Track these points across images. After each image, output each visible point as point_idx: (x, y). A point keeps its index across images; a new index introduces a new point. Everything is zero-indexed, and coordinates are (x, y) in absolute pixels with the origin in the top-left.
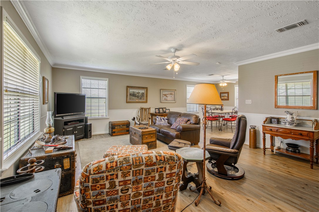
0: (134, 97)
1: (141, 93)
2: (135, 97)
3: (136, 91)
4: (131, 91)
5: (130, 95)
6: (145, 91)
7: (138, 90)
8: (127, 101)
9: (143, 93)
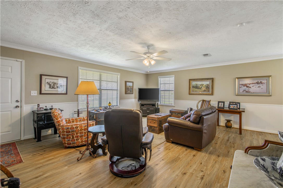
0: (196, 90)
1: (205, 84)
2: (198, 89)
3: (199, 83)
4: (194, 83)
5: (193, 87)
6: (210, 82)
7: (201, 82)
8: (189, 93)
9: (208, 85)
